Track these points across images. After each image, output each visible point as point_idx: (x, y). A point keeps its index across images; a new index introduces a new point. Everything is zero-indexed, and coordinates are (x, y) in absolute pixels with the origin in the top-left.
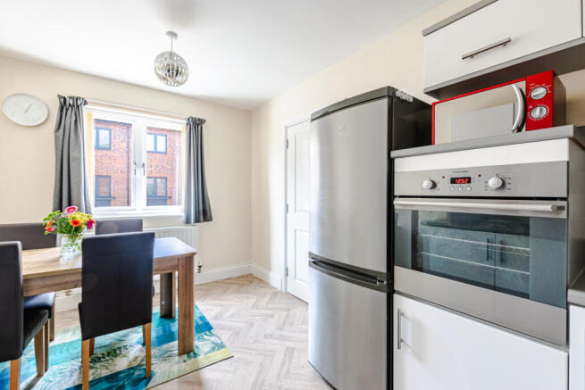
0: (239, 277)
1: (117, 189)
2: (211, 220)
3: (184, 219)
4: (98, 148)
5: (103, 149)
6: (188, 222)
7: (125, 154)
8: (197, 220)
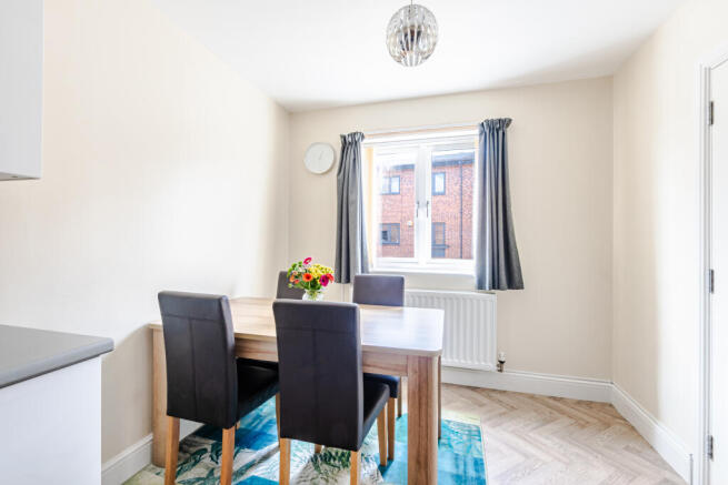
0: (579, 402)
1: (452, 238)
2: (520, 287)
3: (475, 281)
4: (434, 194)
5: (439, 194)
6: (481, 286)
7: (458, 197)
8: (495, 285)
